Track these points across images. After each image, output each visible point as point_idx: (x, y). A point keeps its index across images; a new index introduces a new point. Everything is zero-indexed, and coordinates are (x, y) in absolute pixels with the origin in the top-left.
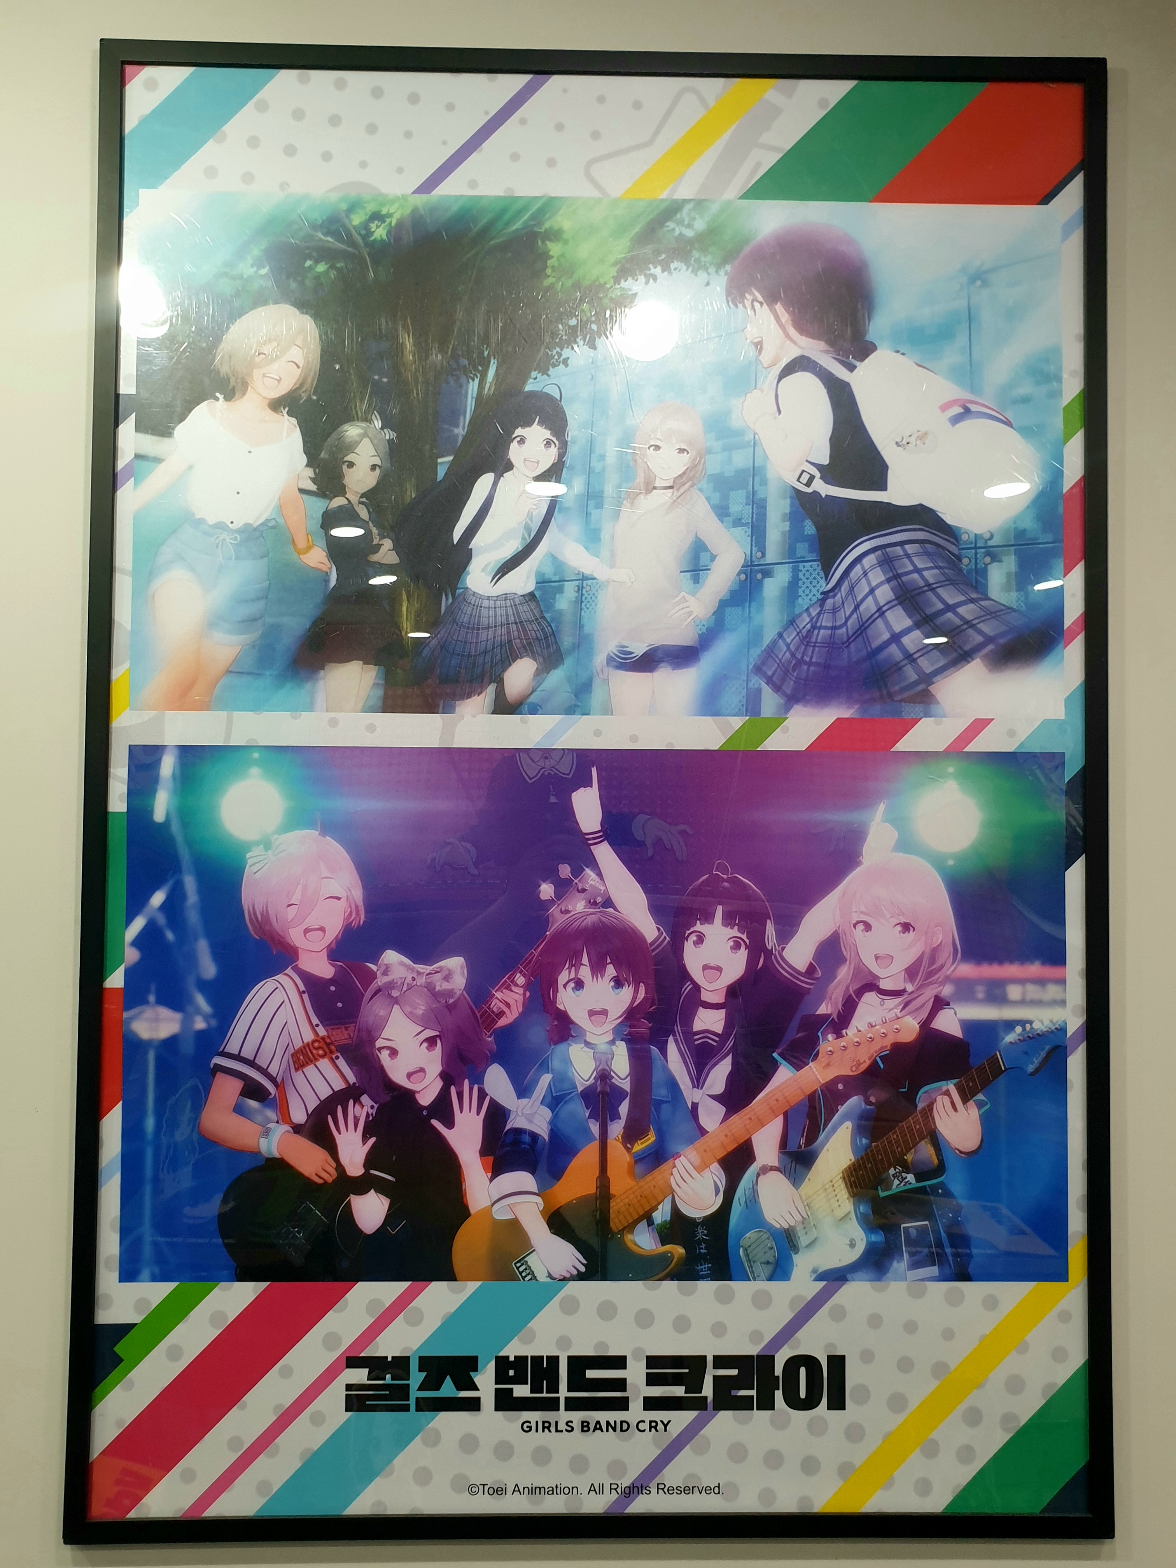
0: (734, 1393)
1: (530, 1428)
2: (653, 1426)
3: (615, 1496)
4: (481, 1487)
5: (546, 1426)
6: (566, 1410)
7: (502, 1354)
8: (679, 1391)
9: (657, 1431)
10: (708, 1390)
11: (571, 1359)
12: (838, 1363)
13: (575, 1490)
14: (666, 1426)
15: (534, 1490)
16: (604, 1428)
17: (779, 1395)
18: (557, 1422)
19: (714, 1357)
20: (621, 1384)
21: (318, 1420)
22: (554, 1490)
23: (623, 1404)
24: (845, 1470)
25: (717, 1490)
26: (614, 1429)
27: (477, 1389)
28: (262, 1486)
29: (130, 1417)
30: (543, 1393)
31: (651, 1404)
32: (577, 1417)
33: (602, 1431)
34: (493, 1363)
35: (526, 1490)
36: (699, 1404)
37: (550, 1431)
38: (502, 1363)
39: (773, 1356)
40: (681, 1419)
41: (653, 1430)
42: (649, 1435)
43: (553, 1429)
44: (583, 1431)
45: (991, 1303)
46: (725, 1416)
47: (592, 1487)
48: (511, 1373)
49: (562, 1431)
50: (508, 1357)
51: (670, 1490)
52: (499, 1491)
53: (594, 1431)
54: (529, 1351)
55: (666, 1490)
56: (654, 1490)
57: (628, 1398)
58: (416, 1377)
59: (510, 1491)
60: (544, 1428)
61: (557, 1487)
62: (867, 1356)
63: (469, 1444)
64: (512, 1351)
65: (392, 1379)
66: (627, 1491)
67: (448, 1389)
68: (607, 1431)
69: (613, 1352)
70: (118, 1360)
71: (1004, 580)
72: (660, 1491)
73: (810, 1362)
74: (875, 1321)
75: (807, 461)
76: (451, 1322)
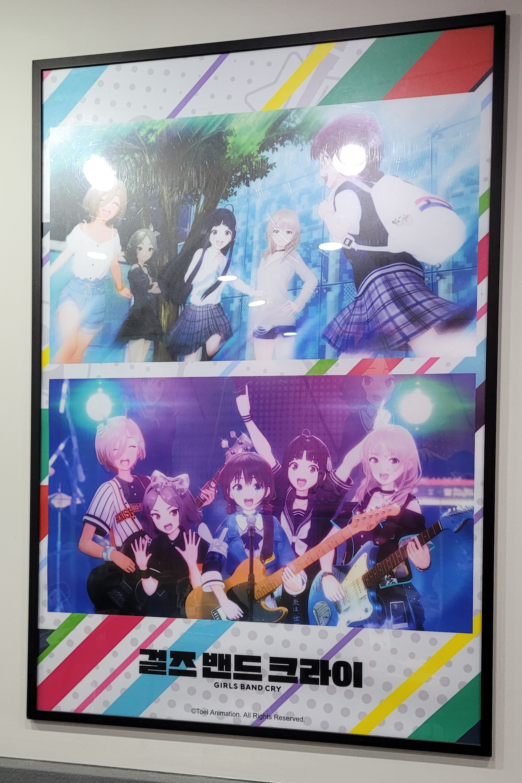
0: (310, 676)
1: (218, 685)
2: (273, 688)
3: (255, 719)
4: (197, 710)
5: (225, 685)
6: (234, 679)
7: (206, 652)
8: (285, 674)
9: (275, 691)
10: (298, 674)
11: (236, 656)
12: (358, 666)
13: (238, 715)
14: (279, 689)
15: (220, 713)
16: (251, 688)
17: (331, 679)
18: (230, 684)
19: (301, 659)
20: (258, 669)
21: (128, 676)
22: (228, 714)
23: (259, 678)
24: (362, 715)
25: (302, 719)
26: (256, 689)
27: (195, 667)
28: (105, 703)
29: (53, 669)
30: (223, 670)
31: (272, 679)
32: (239, 682)
33: (250, 689)
34: (202, 656)
35: (216, 713)
36: (294, 680)
37: (227, 688)
38: (206, 656)
39: (328, 661)
40: (285, 687)
41: (273, 690)
42: (271, 693)
43: (228, 687)
44: (242, 689)
45: (433, 642)
46: (306, 687)
47: (245, 715)
48: (210, 661)
49: (232, 688)
50: (208, 654)
51: (280, 718)
52: (205, 712)
53: (246, 689)
54: (218, 651)
55: (278, 718)
56: (273, 717)
57: (261, 675)
58: (169, 660)
59: (209, 712)
60: (224, 686)
61: (230, 713)
62: (373, 664)
63: (192, 691)
64: (210, 651)
65: (159, 660)
66: (261, 717)
67: (182, 666)
68: (252, 689)
69: (255, 654)
70: (48, 645)
71: (447, 288)
72: (276, 718)
73: (346, 665)
74: (377, 647)
75: (349, 233)
76: (184, 636)
